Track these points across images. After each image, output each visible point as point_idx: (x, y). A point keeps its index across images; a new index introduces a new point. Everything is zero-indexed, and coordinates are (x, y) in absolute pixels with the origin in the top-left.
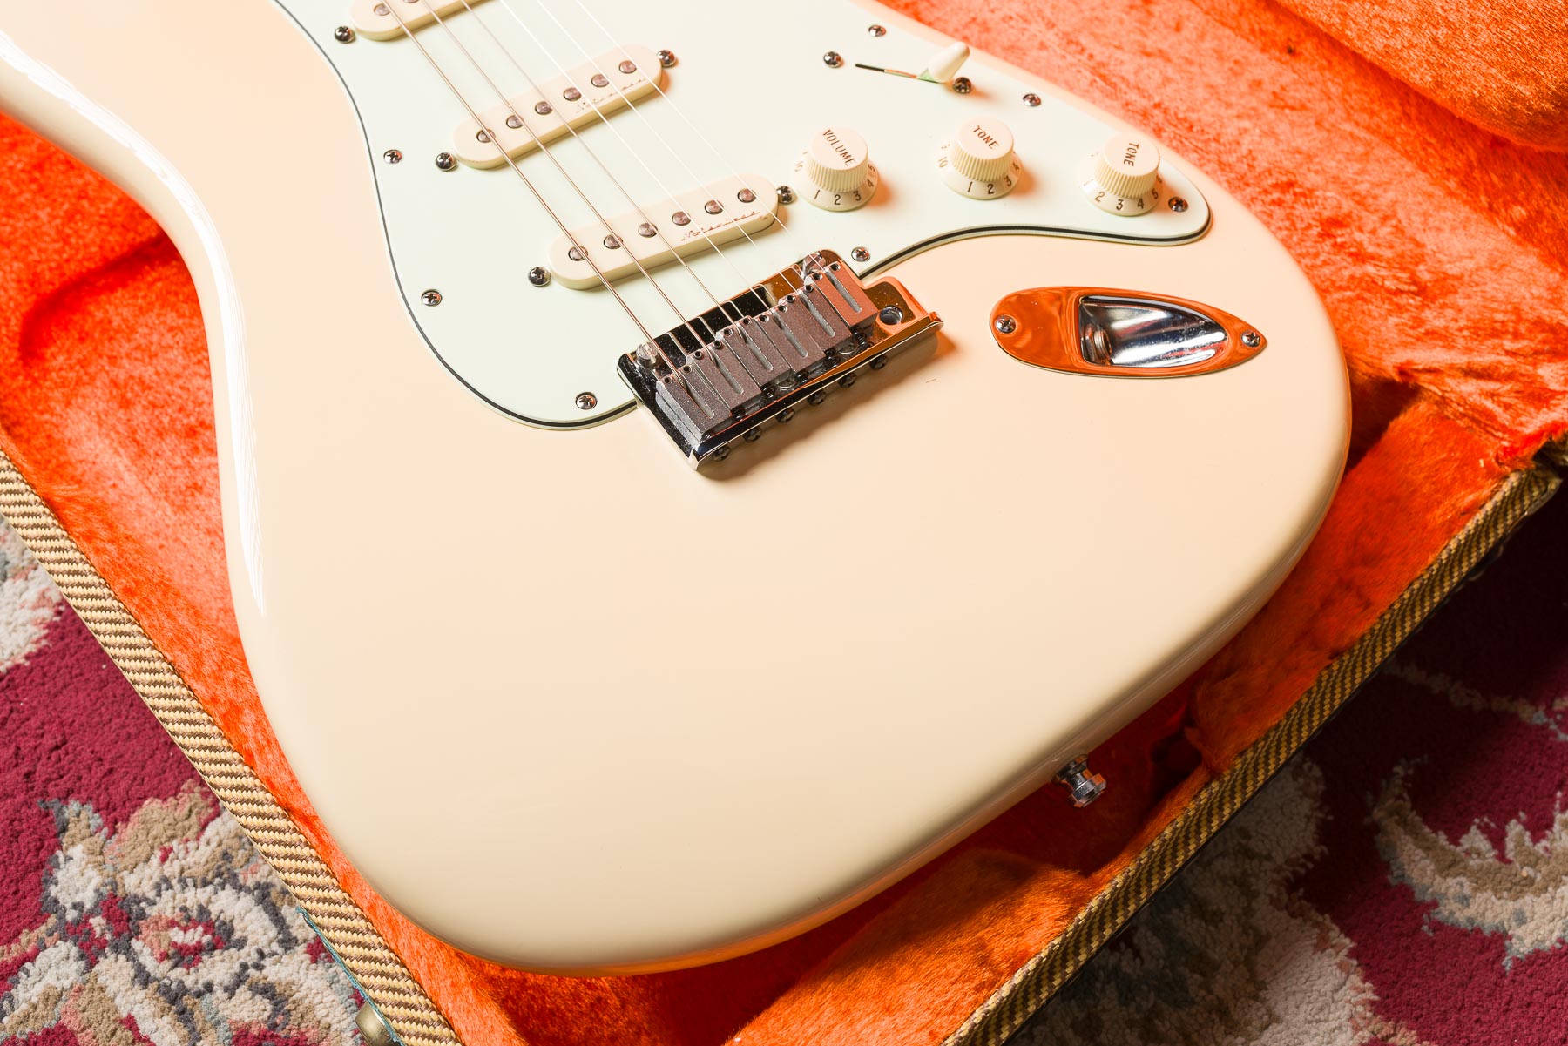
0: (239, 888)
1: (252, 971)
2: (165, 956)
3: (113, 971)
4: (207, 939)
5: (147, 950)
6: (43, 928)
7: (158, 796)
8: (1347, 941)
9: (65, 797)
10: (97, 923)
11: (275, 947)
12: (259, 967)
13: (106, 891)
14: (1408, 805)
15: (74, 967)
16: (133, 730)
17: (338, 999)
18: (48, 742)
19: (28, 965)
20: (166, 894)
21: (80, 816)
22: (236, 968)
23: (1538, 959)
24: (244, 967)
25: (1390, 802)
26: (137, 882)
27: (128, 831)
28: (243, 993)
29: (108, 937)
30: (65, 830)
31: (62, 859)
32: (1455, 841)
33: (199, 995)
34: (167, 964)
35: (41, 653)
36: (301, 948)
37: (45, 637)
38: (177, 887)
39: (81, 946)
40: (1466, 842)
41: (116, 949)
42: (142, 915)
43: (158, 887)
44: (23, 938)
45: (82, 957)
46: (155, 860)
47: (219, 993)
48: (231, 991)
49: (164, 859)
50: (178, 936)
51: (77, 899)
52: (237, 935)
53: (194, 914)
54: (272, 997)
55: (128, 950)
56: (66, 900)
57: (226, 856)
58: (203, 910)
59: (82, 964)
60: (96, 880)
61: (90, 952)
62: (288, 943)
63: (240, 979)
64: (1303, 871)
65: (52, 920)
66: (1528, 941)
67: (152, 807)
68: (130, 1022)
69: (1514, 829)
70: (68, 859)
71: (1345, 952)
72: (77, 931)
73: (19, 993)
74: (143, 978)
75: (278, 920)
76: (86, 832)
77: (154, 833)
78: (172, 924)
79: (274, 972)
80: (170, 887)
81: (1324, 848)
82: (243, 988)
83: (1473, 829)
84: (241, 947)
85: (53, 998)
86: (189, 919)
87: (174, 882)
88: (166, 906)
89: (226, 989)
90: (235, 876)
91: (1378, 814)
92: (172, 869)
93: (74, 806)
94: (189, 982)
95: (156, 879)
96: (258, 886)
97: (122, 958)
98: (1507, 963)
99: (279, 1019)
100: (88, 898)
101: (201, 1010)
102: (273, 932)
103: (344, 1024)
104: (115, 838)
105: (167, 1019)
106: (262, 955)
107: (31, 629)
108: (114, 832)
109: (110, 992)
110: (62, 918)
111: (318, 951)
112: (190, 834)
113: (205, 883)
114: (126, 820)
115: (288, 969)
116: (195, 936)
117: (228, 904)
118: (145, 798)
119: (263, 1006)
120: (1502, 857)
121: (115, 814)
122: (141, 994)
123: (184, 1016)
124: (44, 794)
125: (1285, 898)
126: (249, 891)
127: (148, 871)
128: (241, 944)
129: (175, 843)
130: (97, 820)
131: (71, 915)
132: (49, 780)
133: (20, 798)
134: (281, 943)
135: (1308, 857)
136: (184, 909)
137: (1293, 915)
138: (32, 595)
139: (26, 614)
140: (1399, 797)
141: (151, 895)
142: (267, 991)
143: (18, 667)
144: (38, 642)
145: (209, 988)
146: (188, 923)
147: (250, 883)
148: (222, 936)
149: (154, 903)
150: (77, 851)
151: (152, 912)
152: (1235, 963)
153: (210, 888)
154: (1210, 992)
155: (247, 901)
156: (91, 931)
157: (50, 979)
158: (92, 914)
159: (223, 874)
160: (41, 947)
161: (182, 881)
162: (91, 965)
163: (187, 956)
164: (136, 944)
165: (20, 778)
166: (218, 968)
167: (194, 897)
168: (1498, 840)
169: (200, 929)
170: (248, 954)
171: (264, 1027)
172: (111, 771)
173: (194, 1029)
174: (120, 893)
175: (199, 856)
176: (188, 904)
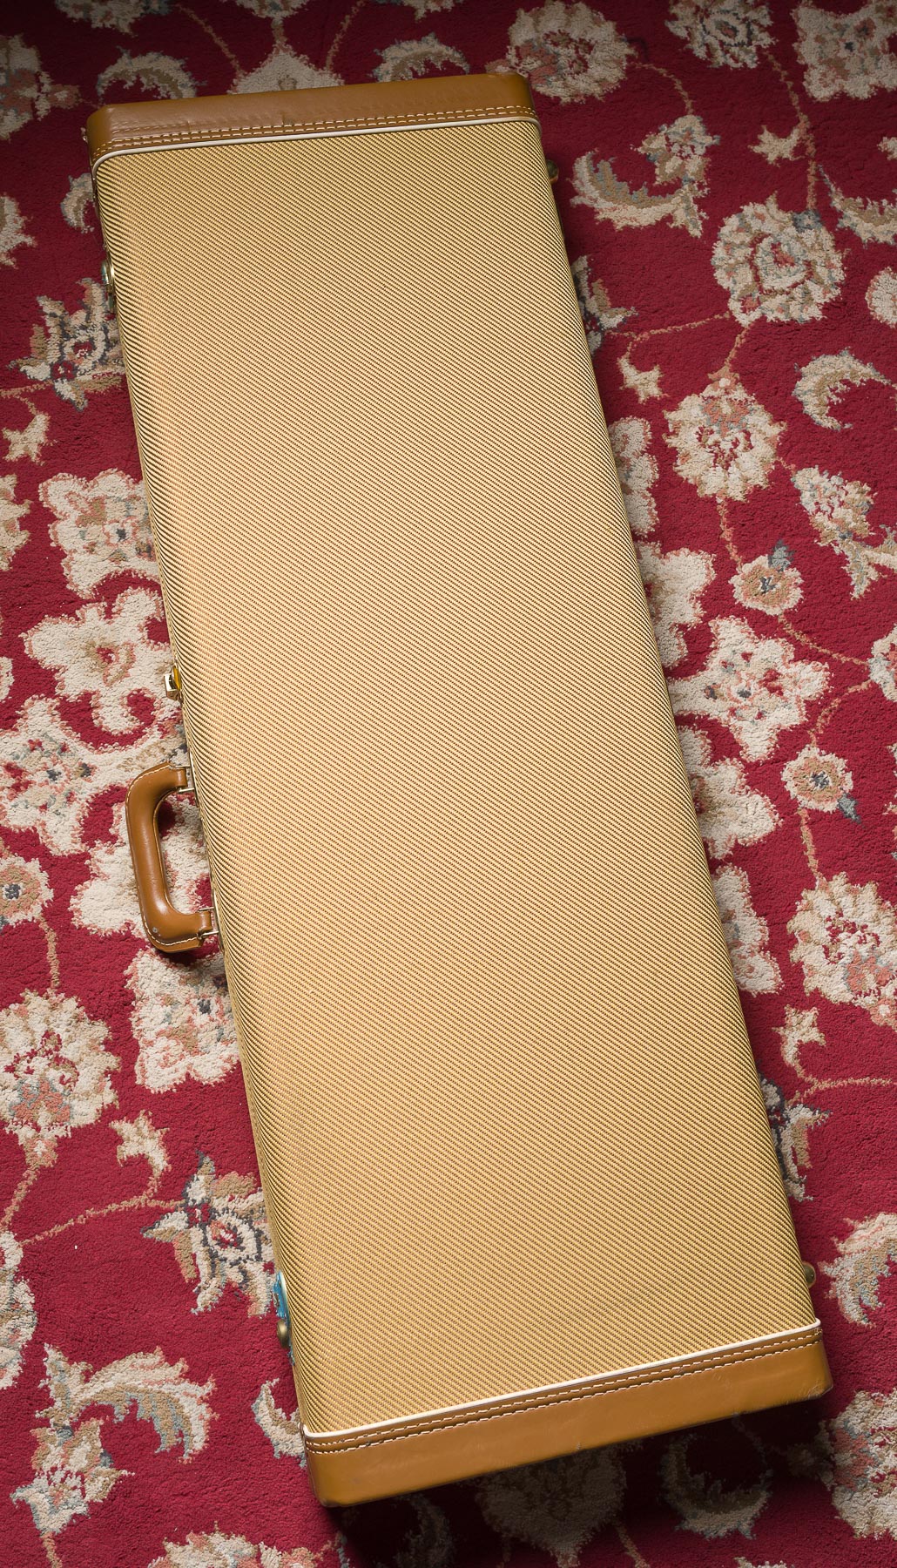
0: (251, 1227)
1: (242, 1262)
2: (215, 1239)
3: (196, 1234)
4: (232, 1240)
5: (210, 1233)
6: (179, 1202)
7: (238, 1172)
8: (625, 1485)
9: (207, 1153)
10: (198, 1212)
11: (253, 1257)
12: (245, 1262)
13: (206, 1201)
14: (685, 1451)
15: (184, 1224)
16: (240, 1139)
17: (266, 1290)
18: (208, 1126)
19: (169, 1214)
20: (226, 1215)
21: (208, 1164)
22: (237, 1258)
23: (690, 1533)
24: (240, 1258)
25: (679, 1445)
26: (218, 1204)
27: (222, 1180)
28: (236, 1268)
29: (200, 1219)
30: (201, 1167)
31: (195, 1179)
32: (692, 1474)
33: (221, 1260)
34: (215, 1242)
35: (220, 1084)
36: (262, 1263)
37: (224, 1078)
38: (231, 1214)
39: (189, 1218)
40: (697, 1476)
41: (200, 1226)
42: (214, 1218)
43: (224, 1210)
44: (172, 1202)
45: (188, 1222)
46: (227, 1199)
47: (228, 1264)
48: (232, 1265)
49: (230, 1200)
50: (223, 1233)
51: (195, 1198)
52: (242, 1245)
53: (232, 1228)
54: (245, 1276)
55: (204, 1229)
56: (191, 1196)
57: (252, 1211)
58: (235, 1228)
59: (187, 1225)
60: (204, 1195)
61: (192, 1222)
62: (259, 1258)
63: (236, 1263)
64: (628, 1450)
65: (184, 1201)
66: (690, 1525)
67: (234, 1175)
68: (194, 1256)
69: (718, 1483)
70: (198, 1179)
71: (622, 1488)
72: (190, 1210)
73: (162, 1222)
74: (205, 1242)
75: (259, 1248)
76: (208, 1172)
77: (231, 1186)
78: (223, 1227)
79: (249, 1266)
80: (228, 1213)
81: (642, 1448)
82: (237, 1267)
83: (702, 1474)
84: (242, 1251)
85: (172, 1231)
86: (229, 1229)
87: (230, 1211)
88: (224, 1219)
89: (231, 1264)
90: (252, 1221)
91: (672, 1447)
92: (231, 1205)
93: (207, 1159)
94: (219, 1254)
95: (224, 1206)
96: (258, 1230)
97: (201, 1231)
98: (677, 1528)
99: (244, 1286)
100: (198, 1200)
101: (220, 1265)
102: (255, 1251)
103: (264, 1301)
104: (216, 1181)
105: (207, 1262)
106: (248, 1256)
107: (221, 1071)
108: (217, 1178)
109: (192, 1241)
110: (187, 1202)
111: (269, 1268)
112: (243, 1195)
113: (240, 1218)
114: (223, 1176)
115: (255, 1268)
116: (228, 1237)
117: (244, 1231)
118: (233, 1170)
119: (240, 1278)
120: (705, 1491)
121: (221, 1171)
122: (202, 1248)
123: (213, 1265)
124: (199, 1148)
125: (614, 1457)
126: (254, 1230)
127: (223, 1202)
128: (242, 1249)
129: (237, 1196)
130: (213, 1170)
131: (190, 1203)
132: (203, 1143)
133: (190, 1145)
134: (256, 1257)
135: (634, 1447)
136: (229, 1224)
137: (613, 1464)
138: (226, 1055)
139: (220, 1063)
140: (684, 1446)
141: (221, 1212)
142: (244, 1273)
143: (210, 1085)
144: (221, 1078)
145: (225, 1260)
146: (228, 1231)
147: (256, 1227)
148: (237, 1243)
149: (220, 1216)
150: (202, 1178)
151: (218, 1219)
152: (581, 1468)
153: (241, 1221)
154: (565, 1472)
155: (251, 1233)
156: (195, 1214)
157: (174, 1224)
158: (197, 1207)
159: (248, 1218)
160: (176, 1210)
161: (233, 1213)
162: (189, 1227)
163: (223, 1243)
164: (208, 1228)
165: (193, 1136)
166: (231, 1254)
167: (235, 1221)
168: (708, 1482)
169: (232, 1235)
170: (243, 1254)
171: (238, 1286)
172: (226, 1152)
173: (213, 1272)
174: (210, 1205)
175: (243, 1206)
176: (231, 1223)
